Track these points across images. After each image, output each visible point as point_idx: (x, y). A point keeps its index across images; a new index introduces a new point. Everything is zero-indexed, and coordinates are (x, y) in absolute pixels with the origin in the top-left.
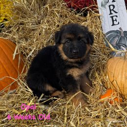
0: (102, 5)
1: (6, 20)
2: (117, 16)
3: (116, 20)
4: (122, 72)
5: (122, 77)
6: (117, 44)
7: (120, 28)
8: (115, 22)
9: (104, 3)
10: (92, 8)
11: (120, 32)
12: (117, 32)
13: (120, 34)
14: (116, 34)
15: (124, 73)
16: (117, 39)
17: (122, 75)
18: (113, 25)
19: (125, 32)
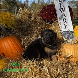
0: (60, 19)
1: (12, 26)
2: (67, 24)
3: (67, 26)
4: (71, 50)
5: (70, 52)
6: (67, 38)
7: (69, 30)
8: (66, 27)
9: (60, 18)
10: (55, 20)
11: (69, 32)
12: (67, 31)
14: (67, 33)
16: (67, 35)
17: (71, 51)
18: (65, 28)
19: (71, 31)
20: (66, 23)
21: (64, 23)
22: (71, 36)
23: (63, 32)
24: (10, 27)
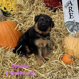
0: (65, 7)
1: (12, 11)
2: (73, 13)
4: (73, 44)
6: (71, 29)
7: (74, 20)
8: (71, 16)
10: (59, 8)
11: (74, 22)
12: (72, 22)
13: (74, 23)
15: (74, 45)
18: (70, 18)
19: (77, 22)
21: (70, 12)
24: (9, 11)
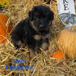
1: (6, 4)
3: (67, 7)
4: (69, 41)
6: (66, 21)
7: (69, 12)
11: (69, 14)
12: (67, 14)
13: (69, 15)
14: (66, 15)
15: (70, 41)
16: (67, 18)
17: (68, 43)
18: (65, 10)
19: (72, 14)
20: (66, 3)
21: (64, 3)
22: (71, 20)
23: (61, 15)
24: (3, 5)
